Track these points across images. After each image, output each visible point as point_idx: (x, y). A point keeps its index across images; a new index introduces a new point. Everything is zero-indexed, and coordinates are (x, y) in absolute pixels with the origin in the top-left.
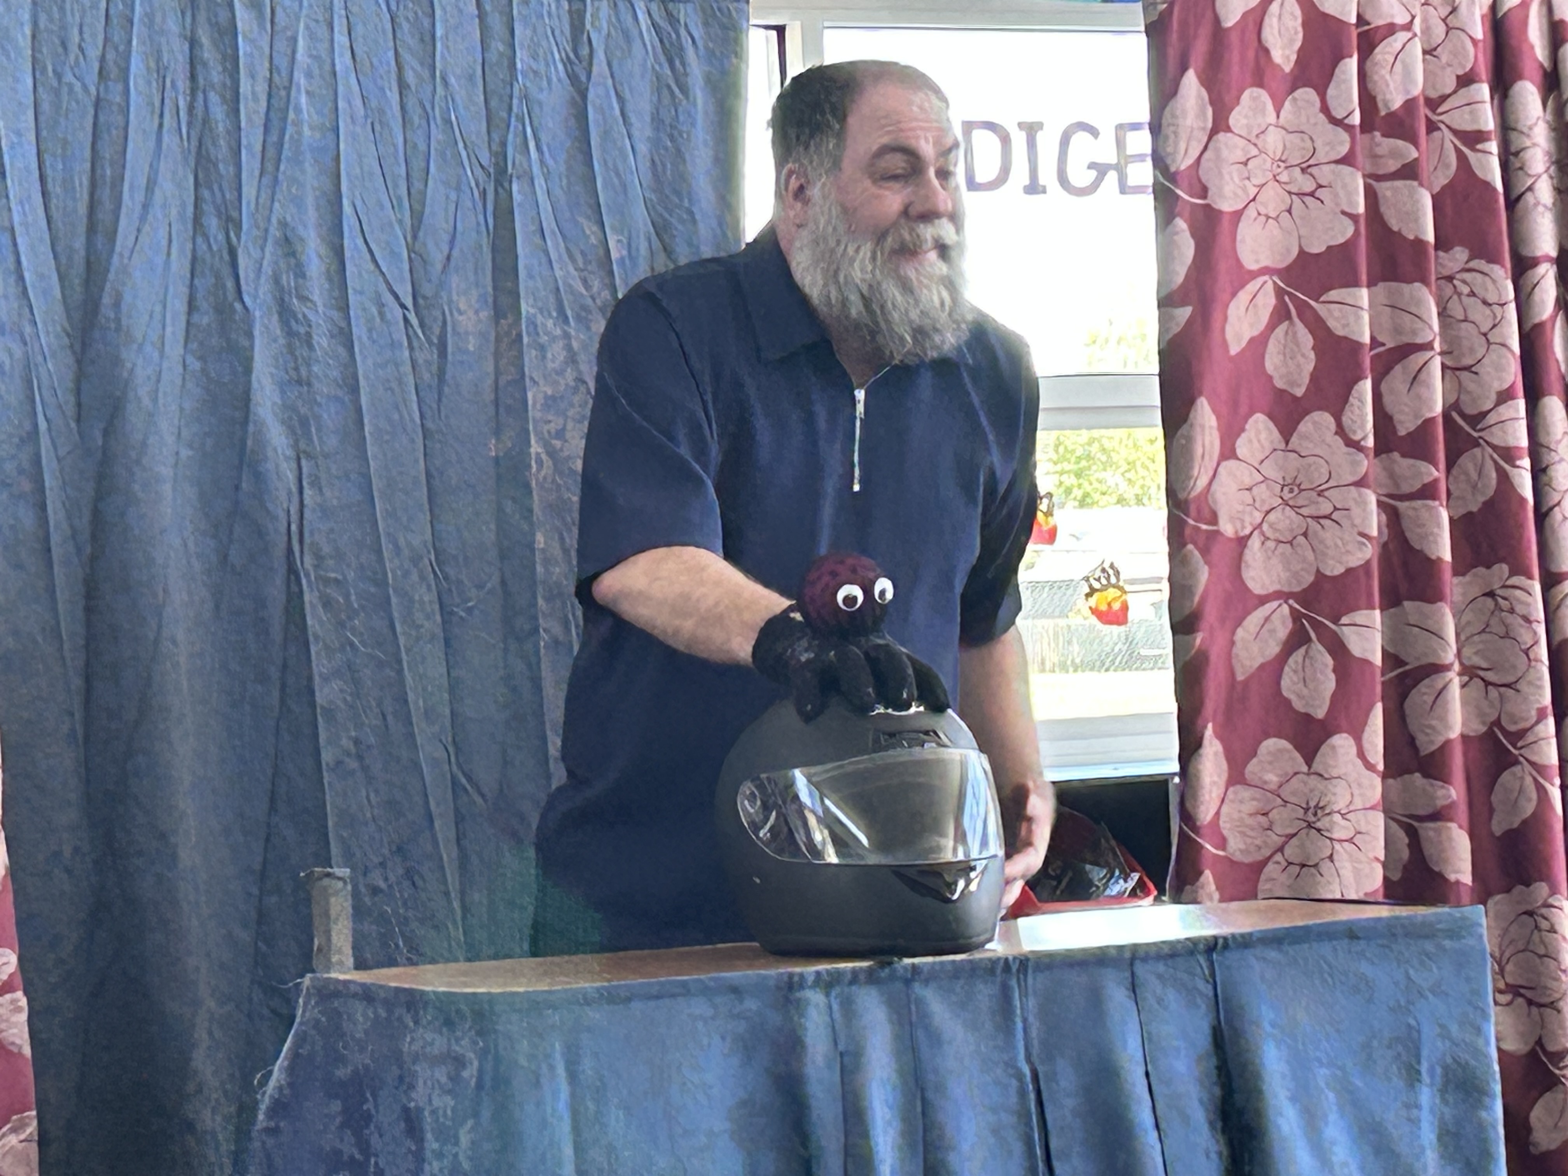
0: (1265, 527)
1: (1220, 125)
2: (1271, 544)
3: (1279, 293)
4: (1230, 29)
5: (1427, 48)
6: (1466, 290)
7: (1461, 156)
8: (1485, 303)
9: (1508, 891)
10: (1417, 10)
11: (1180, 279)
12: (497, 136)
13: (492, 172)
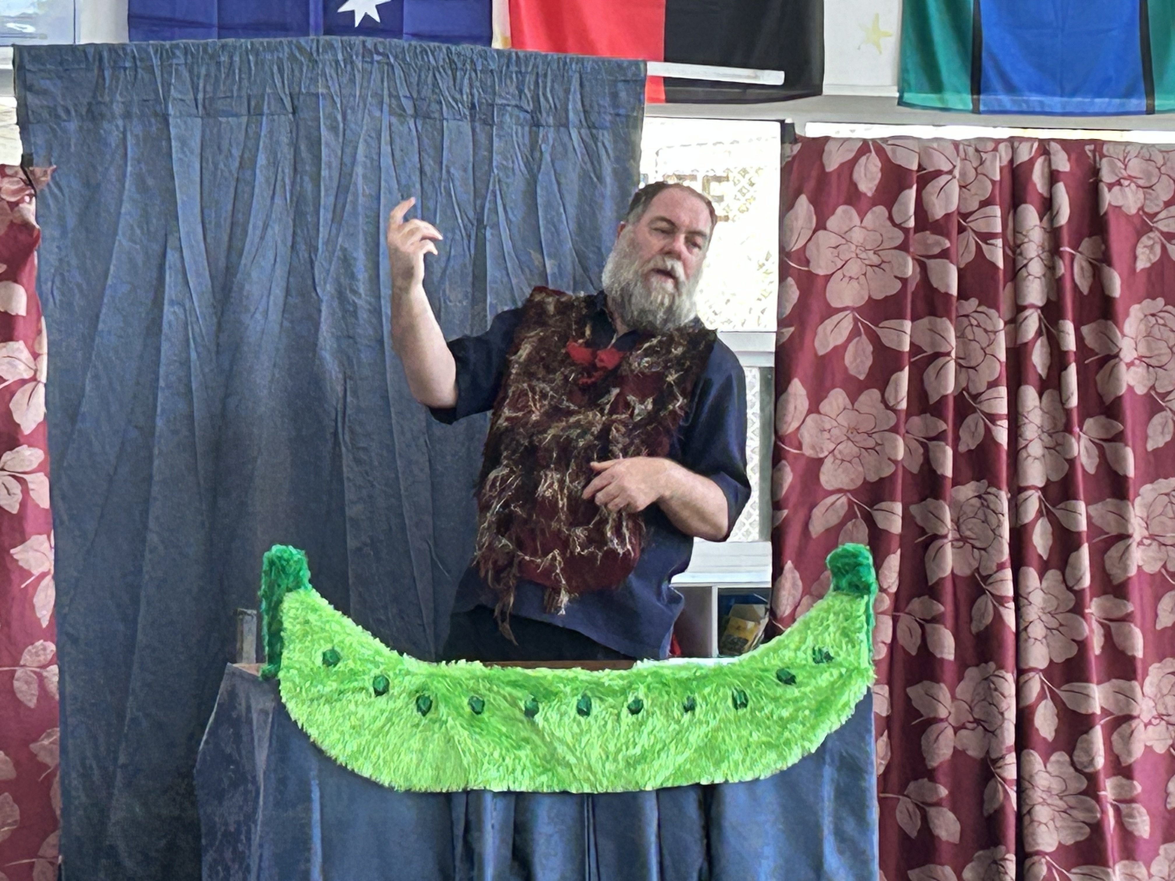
0: (836, 452)
1: (821, 226)
2: (838, 462)
3: (856, 320)
4: (830, 173)
5: (963, 184)
6: (974, 322)
7: (978, 246)
8: (986, 331)
9: (977, 665)
10: (958, 164)
11: (788, 311)
12: (478, 202)
13: (475, 223)
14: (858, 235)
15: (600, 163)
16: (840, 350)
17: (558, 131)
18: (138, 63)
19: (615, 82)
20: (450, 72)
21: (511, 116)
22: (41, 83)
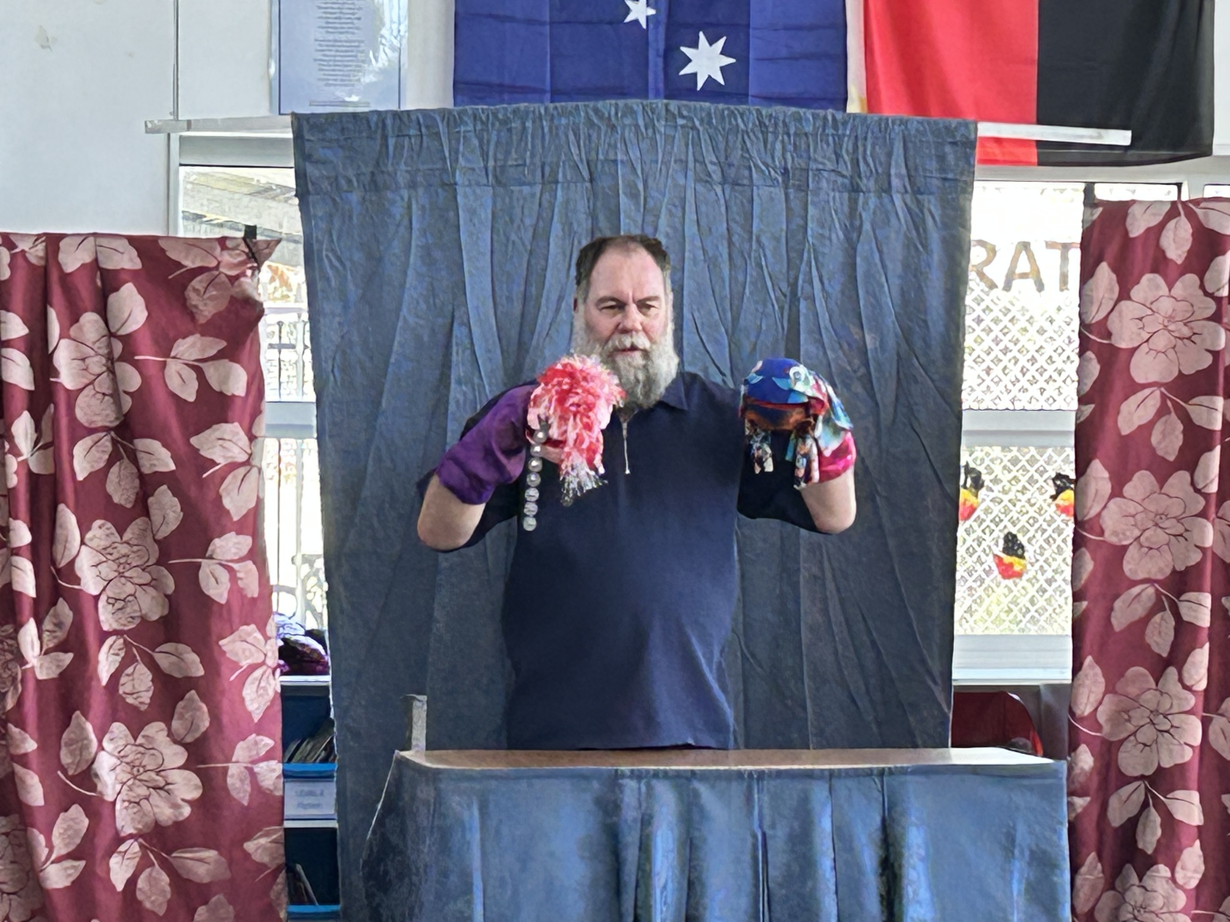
0: (1142, 539)
2: (1144, 550)
3: (1163, 397)
4: (1134, 239)
11: (1087, 388)
12: (792, 273)
13: (788, 294)
14: (1166, 306)
15: (925, 231)
16: (1147, 428)
17: (880, 197)
18: (424, 130)
19: (942, 144)
20: (760, 136)
21: (828, 181)
22: (321, 153)
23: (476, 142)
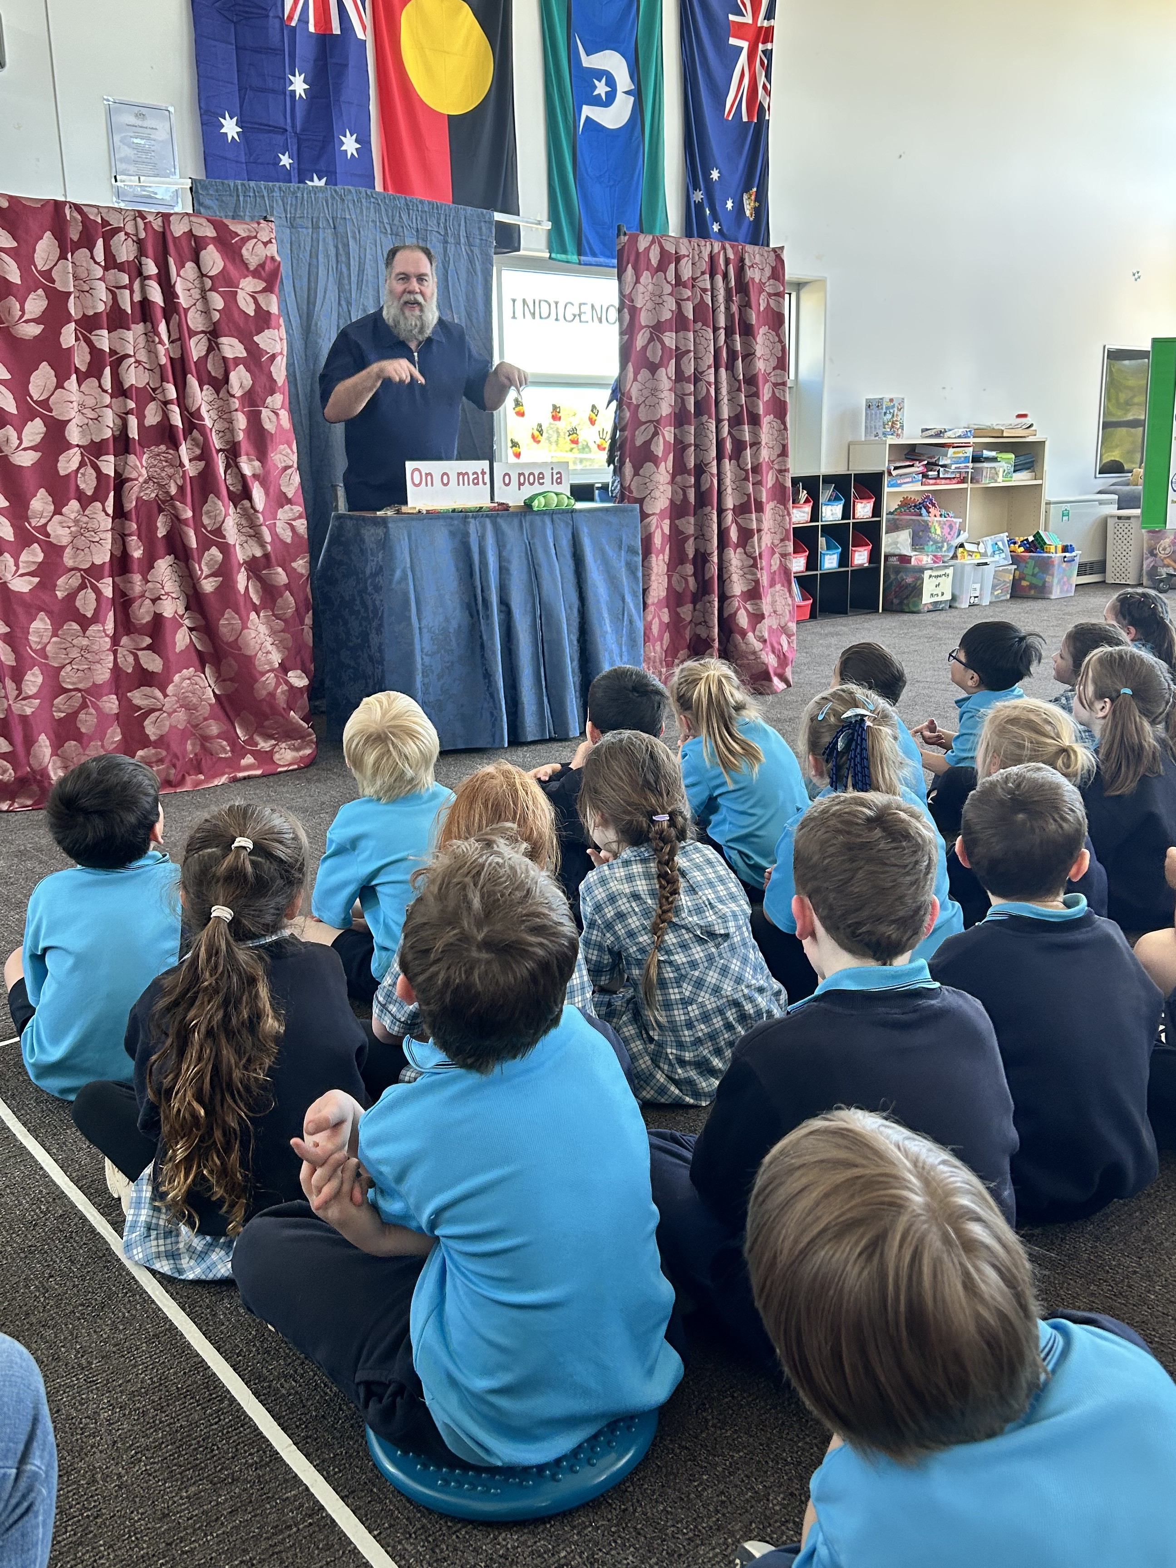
0: (646, 402)
2: (648, 407)
3: (651, 333)
4: (641, 253)
5: (693, 263)
6: (700, 334)
8: (706, 339)
9: (702, 507)
11: (625, 328)
14: (650, 287)
16: (645, 348)
17: (456, 247)
21: (435, 237)
22: (208, 202)
23: (280, 202)
